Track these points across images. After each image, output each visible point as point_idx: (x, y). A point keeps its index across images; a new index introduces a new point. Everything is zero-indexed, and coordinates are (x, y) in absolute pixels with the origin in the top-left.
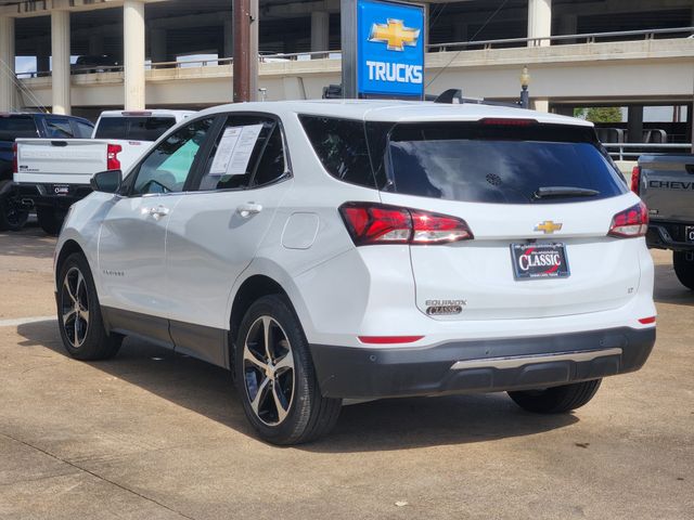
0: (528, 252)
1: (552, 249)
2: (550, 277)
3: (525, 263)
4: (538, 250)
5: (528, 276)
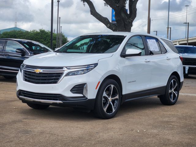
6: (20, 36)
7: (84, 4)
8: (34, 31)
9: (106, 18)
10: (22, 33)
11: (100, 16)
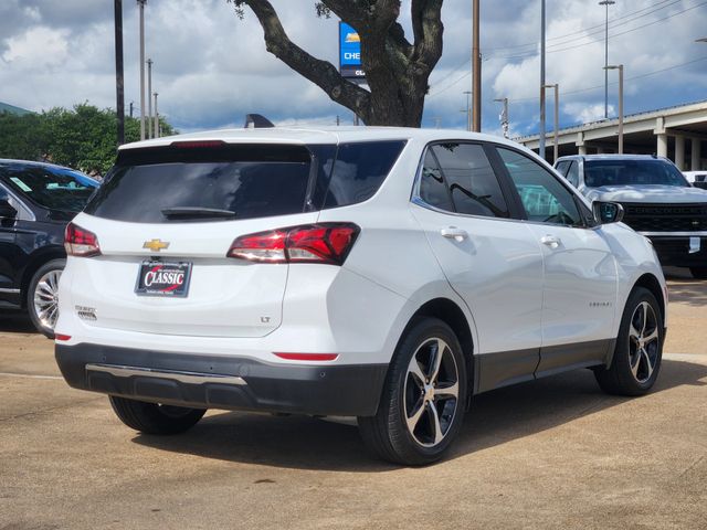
0: (154, 269)
1: (177, 268)
2: (165, 295)
3: (150, 279)
4: (164, 268)
5: (145, 291)
6: (7, 132)
7: (240, 12)
8: (57, 110)
9: (326, 63)
10: (11, 122)
11: (305, 55)
